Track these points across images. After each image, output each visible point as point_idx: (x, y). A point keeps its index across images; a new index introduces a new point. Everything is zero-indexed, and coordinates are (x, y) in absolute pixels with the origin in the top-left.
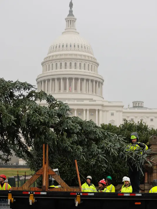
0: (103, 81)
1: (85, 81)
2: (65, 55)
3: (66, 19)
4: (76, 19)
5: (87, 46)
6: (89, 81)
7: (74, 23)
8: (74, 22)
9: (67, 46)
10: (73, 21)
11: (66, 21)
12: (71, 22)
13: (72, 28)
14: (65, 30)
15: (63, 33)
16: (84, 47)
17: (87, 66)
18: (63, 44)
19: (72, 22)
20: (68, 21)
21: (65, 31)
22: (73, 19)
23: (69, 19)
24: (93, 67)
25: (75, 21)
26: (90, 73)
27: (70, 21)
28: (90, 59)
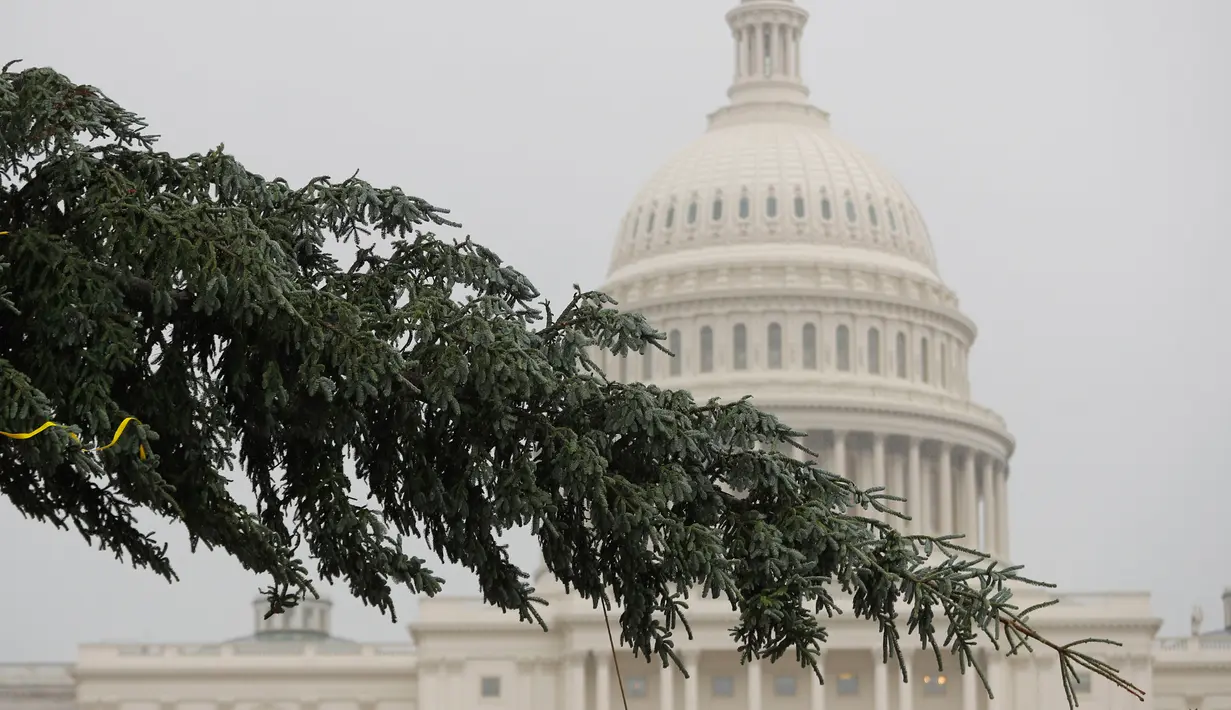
0: (1010, 447)
1: (879, 450)
2: (734, 269)
3: (732, 18)
4: (803, 18)
5: (887, 201)
6: (906, 454)
7: (791, 46)
8: (789, 35)
9: (744, 207)
10: (783, 28)
11: (738, 34)
12: (767, 39)
13: (778, 77)
14: (731, 93)
15: (712, 117)
16: (866, 216)
17: (889, 344)
18: (719, 191)
19: (775, 36)
20: (751, 29)
21: (726, 102)
22: (783, 19)
23: (750, 20)
24: (935, 356)
25: (797, 33)
26: (910, 393)
27: (759, 35)
28: (913, 296)
